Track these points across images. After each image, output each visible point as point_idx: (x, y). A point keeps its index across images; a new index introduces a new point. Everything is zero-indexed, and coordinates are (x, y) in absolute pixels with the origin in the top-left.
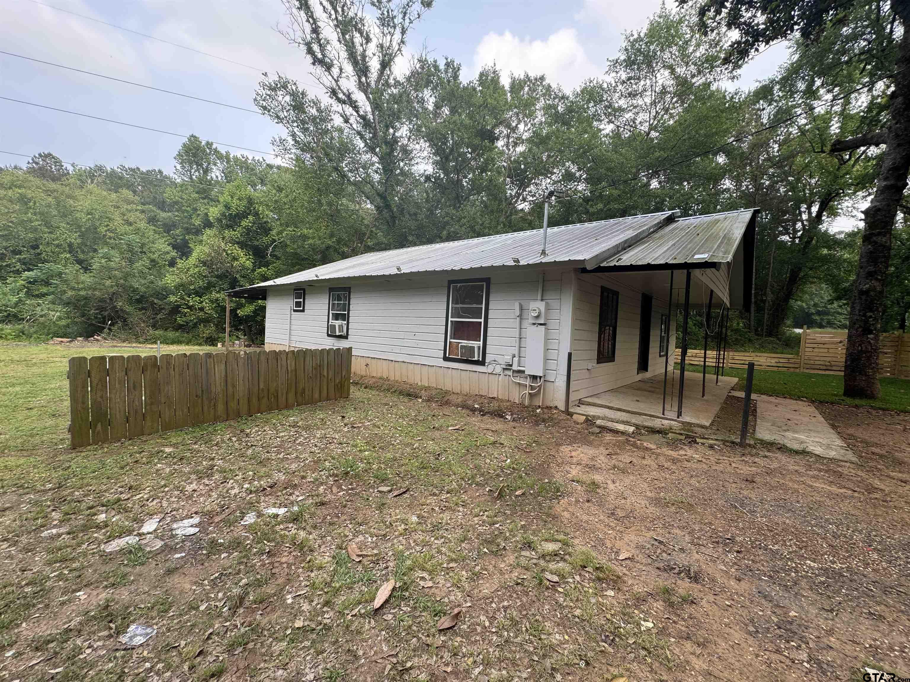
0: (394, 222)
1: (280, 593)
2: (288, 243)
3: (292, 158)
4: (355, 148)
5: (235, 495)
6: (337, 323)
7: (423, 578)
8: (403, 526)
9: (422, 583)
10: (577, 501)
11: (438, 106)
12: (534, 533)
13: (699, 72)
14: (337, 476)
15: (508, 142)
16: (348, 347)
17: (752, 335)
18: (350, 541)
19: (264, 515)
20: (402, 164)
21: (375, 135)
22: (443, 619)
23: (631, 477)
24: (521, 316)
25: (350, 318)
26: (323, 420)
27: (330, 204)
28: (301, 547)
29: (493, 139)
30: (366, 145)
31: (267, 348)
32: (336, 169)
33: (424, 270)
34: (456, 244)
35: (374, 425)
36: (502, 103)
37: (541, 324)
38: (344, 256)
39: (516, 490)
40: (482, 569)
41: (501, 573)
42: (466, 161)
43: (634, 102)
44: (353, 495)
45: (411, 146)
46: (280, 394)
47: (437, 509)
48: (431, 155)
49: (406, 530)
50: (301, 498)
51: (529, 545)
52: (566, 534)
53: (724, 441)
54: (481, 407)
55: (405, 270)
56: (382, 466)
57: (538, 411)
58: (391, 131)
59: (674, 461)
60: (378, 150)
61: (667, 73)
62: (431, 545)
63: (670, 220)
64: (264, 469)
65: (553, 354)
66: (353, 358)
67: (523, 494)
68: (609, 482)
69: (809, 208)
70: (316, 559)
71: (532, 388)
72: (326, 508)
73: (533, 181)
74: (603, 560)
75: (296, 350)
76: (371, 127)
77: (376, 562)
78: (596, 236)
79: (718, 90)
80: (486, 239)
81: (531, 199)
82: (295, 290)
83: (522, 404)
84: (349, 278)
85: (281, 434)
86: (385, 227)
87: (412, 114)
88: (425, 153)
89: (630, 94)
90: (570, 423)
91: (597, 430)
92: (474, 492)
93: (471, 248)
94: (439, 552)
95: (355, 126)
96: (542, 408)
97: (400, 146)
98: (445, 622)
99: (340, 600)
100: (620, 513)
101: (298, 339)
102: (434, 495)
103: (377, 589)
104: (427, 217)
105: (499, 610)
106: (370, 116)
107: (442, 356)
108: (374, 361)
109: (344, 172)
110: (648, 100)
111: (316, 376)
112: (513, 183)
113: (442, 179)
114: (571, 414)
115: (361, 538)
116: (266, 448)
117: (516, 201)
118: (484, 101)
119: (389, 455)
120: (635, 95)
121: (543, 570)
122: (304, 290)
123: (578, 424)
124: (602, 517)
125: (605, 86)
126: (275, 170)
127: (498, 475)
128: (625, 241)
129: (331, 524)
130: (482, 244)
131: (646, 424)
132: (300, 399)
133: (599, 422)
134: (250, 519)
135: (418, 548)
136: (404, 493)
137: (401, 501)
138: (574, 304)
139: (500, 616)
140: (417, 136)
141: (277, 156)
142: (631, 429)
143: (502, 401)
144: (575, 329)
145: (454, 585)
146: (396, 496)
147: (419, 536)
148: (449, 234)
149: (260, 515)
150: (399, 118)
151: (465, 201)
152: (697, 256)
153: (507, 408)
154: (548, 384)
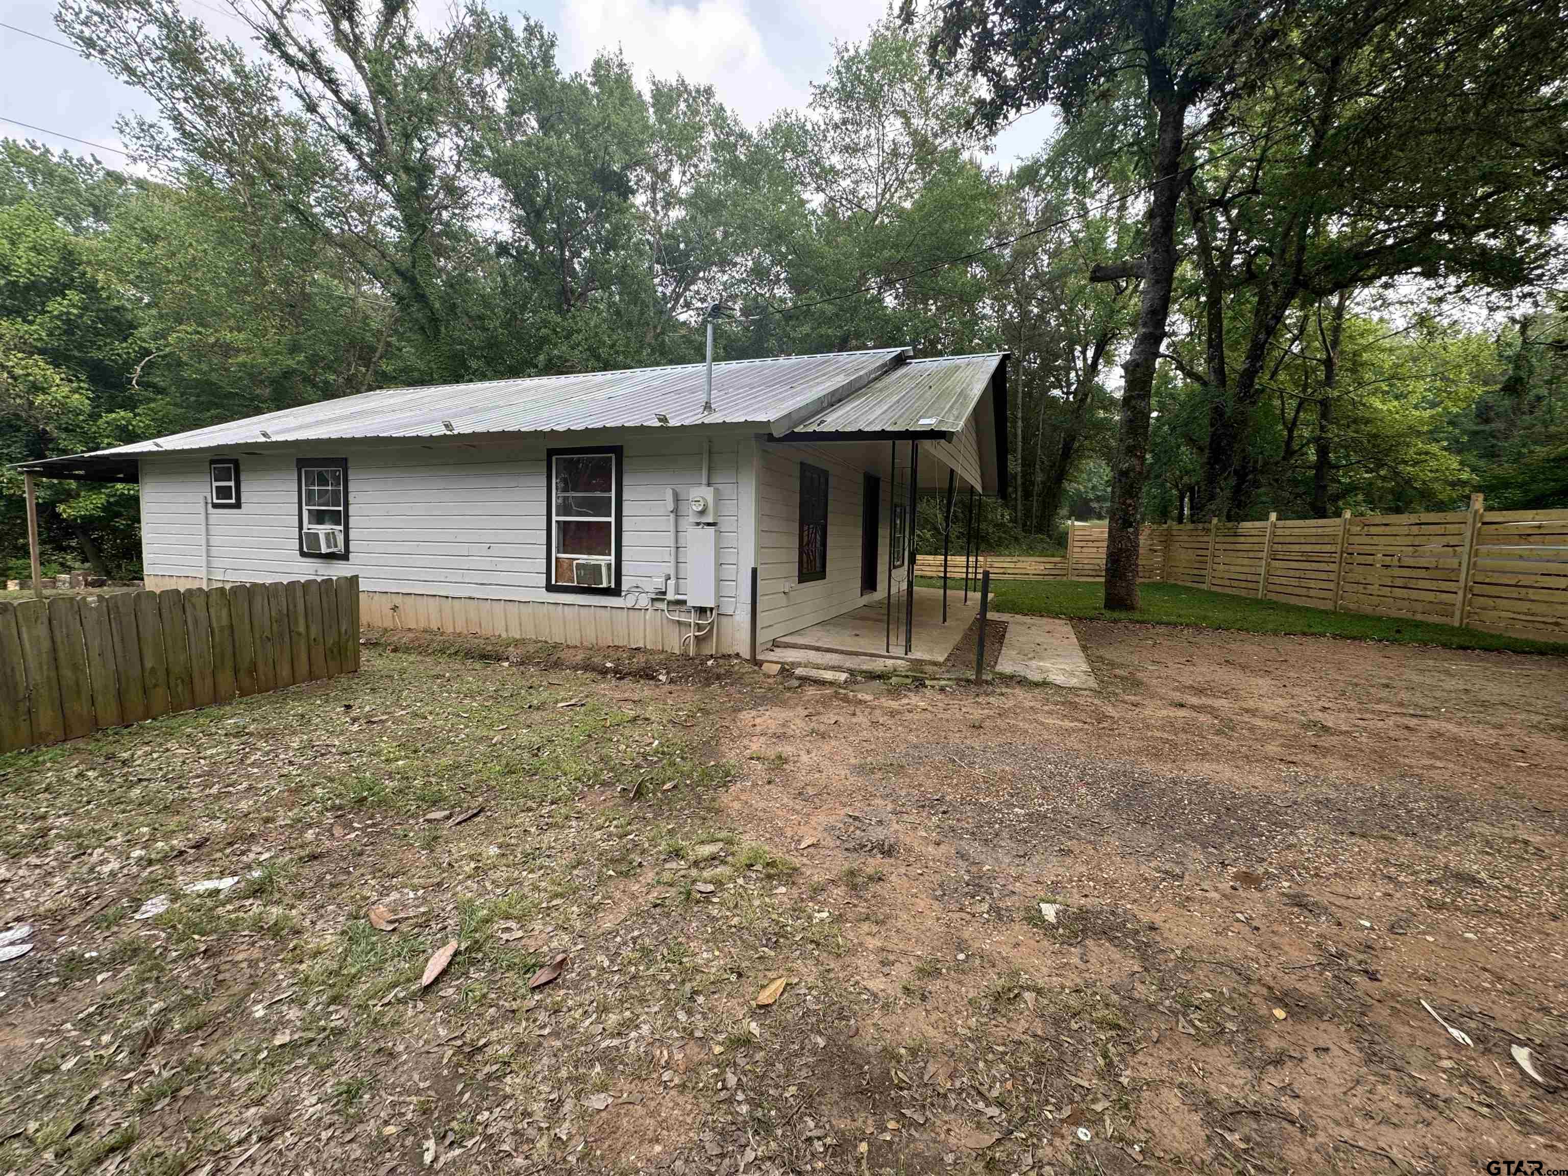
0: (437, 332)
1: (239, 1006)
2: (184, 359)
3: (176, 170)
4: (337, 168)
5: (113, 874)
6: (321, 530)
7: (508, 930)
8: (473, 865)
9: (505, 936)
10: (755, 785)
11: (514, 110)
12: (686, 837)
13: (944, 131)
14: (340, 808)
15: (654, 198)
16: (349, 575)
17: (1018, 531)
18: (374, 903)
19: (185, 895)
20: (445, 215)
21: (380, 150)
22: (538, 973)
23: (833, 743)
24: (676, 512)
25: (351, 519)
26: (303, 716)
27: (285, 281)
28: (275, 930)
29: (626, 191)
30: (363, 165)
31: (151, 584)
32: (293, 208)
33: (500, 429)
34: (563, 380)
35: (415, 715)
36: (637, 127)
37: (709, 524)
38: (329, 393)
39: (664, 783)
40: (604, 898)
41: (633, 897)
42: (575, 223)
43: (855, 161)
44: (376, 835)
45: (464, 180)
46: (197, 680)
47: (533, 830)
48: (508, 205)
49: (477, 868)
50: (266, 855)
51: (677, 854)
52: (731, 830)
53: (958, 680)
54: (617, 666)
55: (463, 427)
56: (433, 780)
57: (710, 663)
58: (417, 144)
59: (893, 714)
60: (389, 178)
61: (898, 122)
62: (521, 883)
63: (900, 361)
64: (177, 818)
65: (729, 572)
66: (361, 596)
67: (675, 787)
68: (802, 753)
69: (1084, 352)
70: (307, 943)
71: (699, 627)
72: (322, 864)
73: (701, 274)
74: (778, 854)
75: (228, 586)
76: (370, 129)
77: (426, 925)
78: (790, 380)
79: (971, 161)
80: (618, 374)
81: (699, 305)
82: (212, 462)
83: (685, 656)
84: (341, 441)
85: (209, 752)
86: (418, 337)
87: (461, 116)
88: (494, 200)
89: (847, 148)
90: (759, 678)
91: (796, 683)
92: (597, 796)
93: (588, 390)
94: (535, 888)
95: (332, 122)
96: (716, 659)
97: (441, 179)
98: (542, 976)
99: (359, 991)
100: (810, 791)
101: (227, 563)
102: (530, 809)
103: (427, 960)
104: (506, 325)
105: (625, 943)
106: (367, 106)
107: (544, 584)
108: (410, 600)
109: (314, 216)
110: (873, 162)
111: (281, 635)
112: (666, 274)
113: (533, 254)
114: (759, 664)
115: (394, 895)
116: (178, 780)
117: (673, 308)
118: (604, 119)
119: (445, 761)
120: (856, 150)
121: (694, 882)
122: (236, 463)
123: (769, 677)
124: (785, 800)
125: (809, 127)
126: (133, 189)
127: (638, 766)
128: (833, 393)
129: (332, 886)
130: (612, 383)
131: (865, 667)
132: (246, 682)
133: (799, 671)
134: (155, 906)
135: (499, 891)
136: (475, 815)
137: (467, 828)
138: (757, 489)
139: (626, 952)
140: (473, 163)
141: (135, 160)
142: (843, 677)
143: (652, 652)
144: (761, 532)
145: (558, 927)
146: (459, 823)
147: (501, 874)
148: (550, 360)
149: (176, 896)
150: (431, 122)
151: (577, 300)
152: (922, 422)
153: (659, 664)
154: (724, 620)
